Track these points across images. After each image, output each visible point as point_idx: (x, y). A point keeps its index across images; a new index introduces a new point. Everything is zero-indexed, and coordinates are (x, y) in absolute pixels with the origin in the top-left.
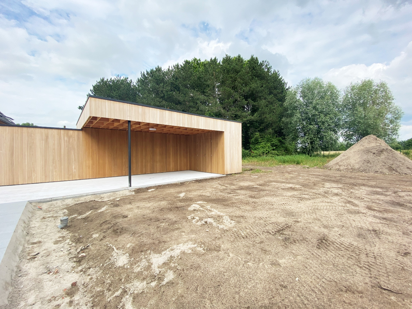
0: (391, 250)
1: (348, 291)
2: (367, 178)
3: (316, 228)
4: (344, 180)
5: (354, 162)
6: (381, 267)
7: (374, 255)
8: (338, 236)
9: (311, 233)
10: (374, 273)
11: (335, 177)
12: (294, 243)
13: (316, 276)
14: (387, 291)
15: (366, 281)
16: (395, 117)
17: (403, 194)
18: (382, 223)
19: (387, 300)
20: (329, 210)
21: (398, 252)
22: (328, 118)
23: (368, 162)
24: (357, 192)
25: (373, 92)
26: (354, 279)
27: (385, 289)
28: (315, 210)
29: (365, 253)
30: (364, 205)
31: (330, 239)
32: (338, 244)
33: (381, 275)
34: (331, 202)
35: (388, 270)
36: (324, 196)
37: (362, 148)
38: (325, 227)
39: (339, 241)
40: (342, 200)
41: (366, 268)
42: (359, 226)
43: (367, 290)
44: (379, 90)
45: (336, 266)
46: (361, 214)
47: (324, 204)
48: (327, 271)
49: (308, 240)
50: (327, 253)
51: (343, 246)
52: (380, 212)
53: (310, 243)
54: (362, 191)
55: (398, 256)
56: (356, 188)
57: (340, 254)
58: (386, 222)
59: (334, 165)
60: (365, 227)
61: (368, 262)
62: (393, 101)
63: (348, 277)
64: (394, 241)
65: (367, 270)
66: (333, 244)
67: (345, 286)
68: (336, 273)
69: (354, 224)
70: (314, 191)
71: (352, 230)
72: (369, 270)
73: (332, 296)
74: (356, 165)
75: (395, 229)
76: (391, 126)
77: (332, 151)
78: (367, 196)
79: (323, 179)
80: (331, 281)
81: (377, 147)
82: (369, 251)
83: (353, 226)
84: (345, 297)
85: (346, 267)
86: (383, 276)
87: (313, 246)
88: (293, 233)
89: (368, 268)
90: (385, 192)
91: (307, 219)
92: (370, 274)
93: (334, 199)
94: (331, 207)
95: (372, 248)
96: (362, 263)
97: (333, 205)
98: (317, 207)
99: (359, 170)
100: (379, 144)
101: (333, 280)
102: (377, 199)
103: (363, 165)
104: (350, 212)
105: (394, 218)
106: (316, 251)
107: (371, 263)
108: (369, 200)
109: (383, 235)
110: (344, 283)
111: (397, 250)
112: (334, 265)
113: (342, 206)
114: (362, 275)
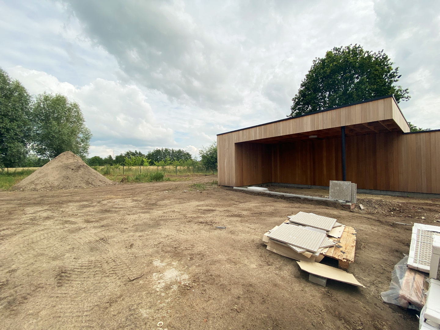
0: (121, 248)
1: (112, 304)
2: (69, 194)
3: (44, 265)
4: (46, 200)
5: (53, 179)
6: (122, 266)
7: (112, 260)
8: (74, 260)
9: (42, 275)
10: (120, 273)
11: (35, 199)
12: (26, 301)
13: (75, 316)
14: (135, 280)
15: (118, 284)
16: (86, 137)
17: (105, 202)
18: (104, 230)
19: (139, 286)
20: (48, 239)
21: (126, 247)
22: (15, 126)
23: (68, 178)
24: (67, 210)
25: (67, 110)
26: (109, 290)
27: (133, 280)
28: (30, 245)
29: (105, 262)
30: (82, 221)
31: (68, 269)
32: (78, 269)
33: (125, 271)
34: (46, 229)
35: (128, 264)
36: (34, 224)
37: (61, 164)
38: (54, 259)
39: (79, 265)
40: (58, 222)
41: (112, 274)
42: (87, 242)
43: (124, 290)
44: (73, 109)
45: (88, 291)
46: (83, 230)
47: (38, 234)
48: (83, 302)
49: (43, 285)
50: (72, 285)
51: (84, 267)
52: (97, 221)
53: (47, 286)
54: (72, 208)
55: (127, 250)
56: (64, 206)
57: (84, 277)
58: (106, 228)
59: (28, 184)
60: (93, 240)
61: (112, 268)
62: (84, 123)
63: (104, 292)
64: (119, 240)
65: (114, 275)
66: (74, 271)
67: (107, 302)
68: (92, 297)
69: (82, 242)
70: (13, 222)
71: (83, 248)
72: (115, 273)
73: (101, 321)
74: (55, 182)
75: (115, 231)
76: (82, 144)
77: (20, 167)
78: (78, 211)
79: (18, 205)
80: (93, 309)
81: (75, 163)
82: (107, 258)
83: (82, 244)
84: (112, 311)
85: (96, 285)
86: (127, 271)
87: (53, 288)
88: (16, 288)
89: (114, 273)
90: (91, 203)
91: (25, 260)
92: (118, 276)
93: (47, 223)
94: (49, 235)
95: (108, 254)
96: (107, 271)
97: (50, 231)
98: (30, 240)
99: (58, 188)
100: (77, 161)
101: (93, 306)
102: (89, 212)
103: (62, 182)
104: (71, 231)
105: (109, 223)
106: (59, 292)
107: (113, 267)
108: (83, 214)
109: (109, 240)
110: (105, 300)
111: (124, 246)
112: (85, 291)
113: (61, 229)
114: (113, 282)
